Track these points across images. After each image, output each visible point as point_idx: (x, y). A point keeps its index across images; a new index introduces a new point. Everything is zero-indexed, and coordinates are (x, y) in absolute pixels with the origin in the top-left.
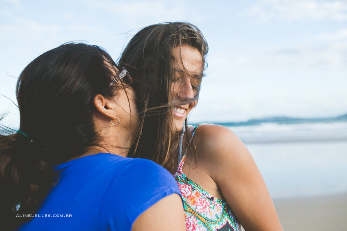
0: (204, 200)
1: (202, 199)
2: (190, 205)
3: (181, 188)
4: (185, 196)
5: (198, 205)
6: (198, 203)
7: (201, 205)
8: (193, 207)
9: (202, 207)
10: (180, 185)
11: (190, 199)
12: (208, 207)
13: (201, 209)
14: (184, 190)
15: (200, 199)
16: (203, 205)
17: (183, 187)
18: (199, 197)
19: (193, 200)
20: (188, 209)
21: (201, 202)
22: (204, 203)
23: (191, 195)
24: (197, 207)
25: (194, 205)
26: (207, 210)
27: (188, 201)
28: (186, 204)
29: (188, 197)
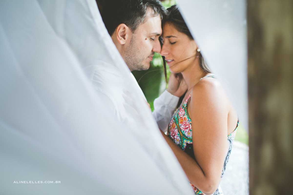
0: (188, 124)
1: (187, 122)
2: (179, 122)
3: (181, 111)
4: (180, 116)
5: (183, 125)
6: (183, 123)
7: (184, 126)
8: (180, 124)
9: (184, 127)
10: (182, 109)
11: (181, 119)
12: (189, 129)
13: (183, 128)
14: (182, 113)
15: (185, 122)
16: (186, 126)
17: (182, 111)
18: (185, 120)
19: (182, 121)
20: (178, 124)
21: (186, 124)
22: (187, 125)
23: (182, 117)
24: (182, 125)
25: (181, 123)
26: (187, 130)
27: (180, 120)
28: (178, 121)
29: (181, 118)
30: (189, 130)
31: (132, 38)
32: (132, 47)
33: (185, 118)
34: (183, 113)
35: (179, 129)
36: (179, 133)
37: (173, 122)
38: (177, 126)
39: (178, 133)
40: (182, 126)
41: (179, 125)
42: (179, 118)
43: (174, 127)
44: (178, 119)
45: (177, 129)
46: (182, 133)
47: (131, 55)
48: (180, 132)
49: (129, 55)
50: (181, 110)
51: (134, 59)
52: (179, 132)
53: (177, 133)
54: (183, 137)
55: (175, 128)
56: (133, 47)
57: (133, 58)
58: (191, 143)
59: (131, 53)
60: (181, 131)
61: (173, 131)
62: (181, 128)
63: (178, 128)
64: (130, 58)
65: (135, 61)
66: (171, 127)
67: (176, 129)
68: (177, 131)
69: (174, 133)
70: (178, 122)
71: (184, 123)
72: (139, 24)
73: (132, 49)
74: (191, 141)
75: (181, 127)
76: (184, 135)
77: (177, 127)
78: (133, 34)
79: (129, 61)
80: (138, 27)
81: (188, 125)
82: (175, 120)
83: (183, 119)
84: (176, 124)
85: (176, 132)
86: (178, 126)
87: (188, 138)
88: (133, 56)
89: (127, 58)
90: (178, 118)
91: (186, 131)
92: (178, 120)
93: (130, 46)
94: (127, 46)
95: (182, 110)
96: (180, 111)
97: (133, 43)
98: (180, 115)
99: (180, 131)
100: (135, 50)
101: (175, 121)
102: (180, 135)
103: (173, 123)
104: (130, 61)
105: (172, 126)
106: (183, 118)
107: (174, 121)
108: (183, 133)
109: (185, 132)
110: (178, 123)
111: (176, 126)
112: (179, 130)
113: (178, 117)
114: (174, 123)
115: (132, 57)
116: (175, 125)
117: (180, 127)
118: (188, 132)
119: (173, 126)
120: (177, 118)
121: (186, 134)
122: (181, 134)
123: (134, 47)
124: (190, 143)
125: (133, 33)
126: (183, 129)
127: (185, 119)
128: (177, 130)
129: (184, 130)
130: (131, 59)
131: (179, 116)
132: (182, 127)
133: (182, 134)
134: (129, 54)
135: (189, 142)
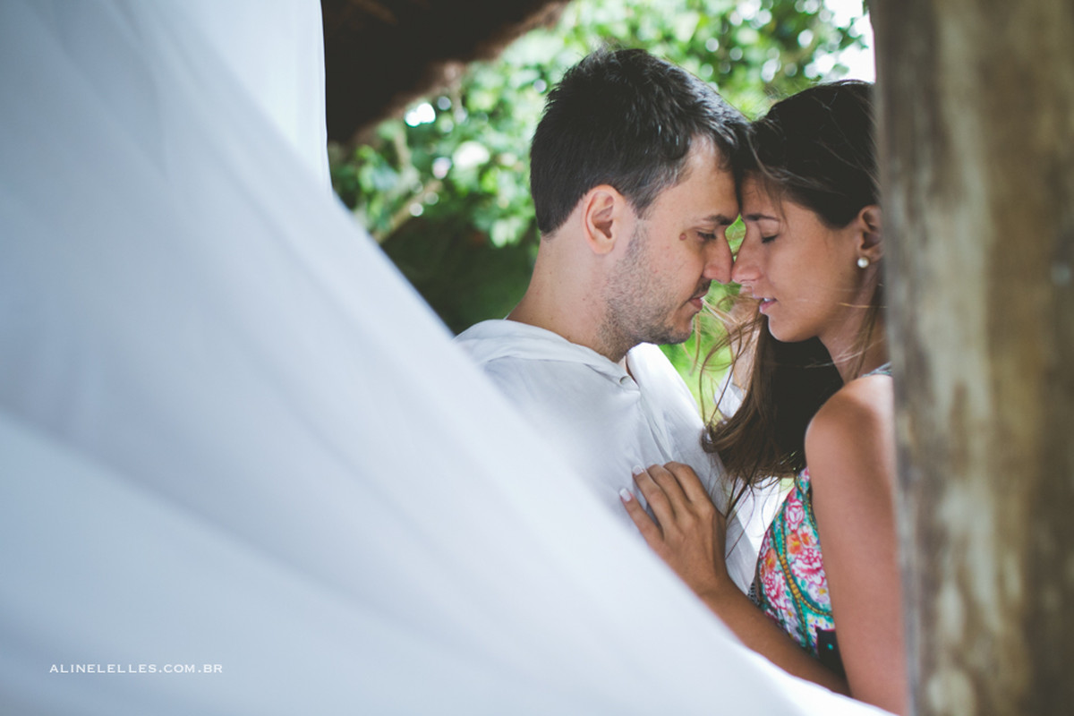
30: (823, 579)
31: (634, 236)
32: (634, 264)
33: (805, 535)
34: (798, 516)
35: (787, 572)
36: (790, 587)
37: (768, 548)
38: (780, 561)
39: (787, 588)
40: (799, 563)
41: (785, 558)
42: (788, 532)
43: (772, 566)
44: (782, 536)
45: (781, 575)
46: (798, 587)
47: (630, 292)
48: (793, 586)
49: (622, 293)
50: (792, 504)
51: (638, 306)
52: (789, 585)
53: (783, 588)
54: (803, 601)
55: (776, 569)
56: (637, 264)
57: (636, 300)
58: (831, 626)
59: (628, 285)
60: (795, 582)
61: (771, 580)
62: (793, 571)
63: (784, 570)
64: (625, 300)
65: (642, 311)
66: (764, 563)
67: (777, 573)
68: (783, 581)
69: (774, 588)
70: (785, 549)
71: (806, 553)
72: (660, 188)
73: (632, 272)
74: (829, 620)
75: (793, 567)
76: (805, 596)
77: (782, 565)
78: (640, 222)
79: (623, 311)
80: (655, 197)
81: (821, 560)
82: (774, 539)
83: (801, 539)
84: (778, 556)
85: (780, 586)
86: (784, 562)
87: (819, 609)
88: (635, 293)
89: (613, 299)
90: (784, 533)
91: (810, 580)
92: (783, 542)
93: (626, 259)
94: (617, 261)
95: (797, 503)
96: (790, 509)
97: (638, 249)
98: (789, 521)
99: (791, 581)
100: (645, 275)
101: (775, 544)
102: (794, 595)
103: (768, 551)
104: (627, 311)
105: (766, 562)
106: (800, 533)
107: (772, 544)
108: (802, 588)
109: (808, 583)
110: (785, 553)
111: (778, 563)
112: (789, 576)
113: (783, 528)
114: (772, 551)
115: (632, 299)
116: (775, 556)
117: (789, 568)
118: (821, 585)
119: (769, 563)
120: (781, 531)
121: (813, 593)
122: (795, 591)
123: (640, 264)
124: (827, 626)
125: (640, 217)
126: (802, 575)
127: (807, 538)
128: (783, 578)
129: (806, 577)
130: (627, 304)
131: (787, 525)
132: (799, 566)
133: (800, 591)
134: (623, 288)
135: (824, 624)
